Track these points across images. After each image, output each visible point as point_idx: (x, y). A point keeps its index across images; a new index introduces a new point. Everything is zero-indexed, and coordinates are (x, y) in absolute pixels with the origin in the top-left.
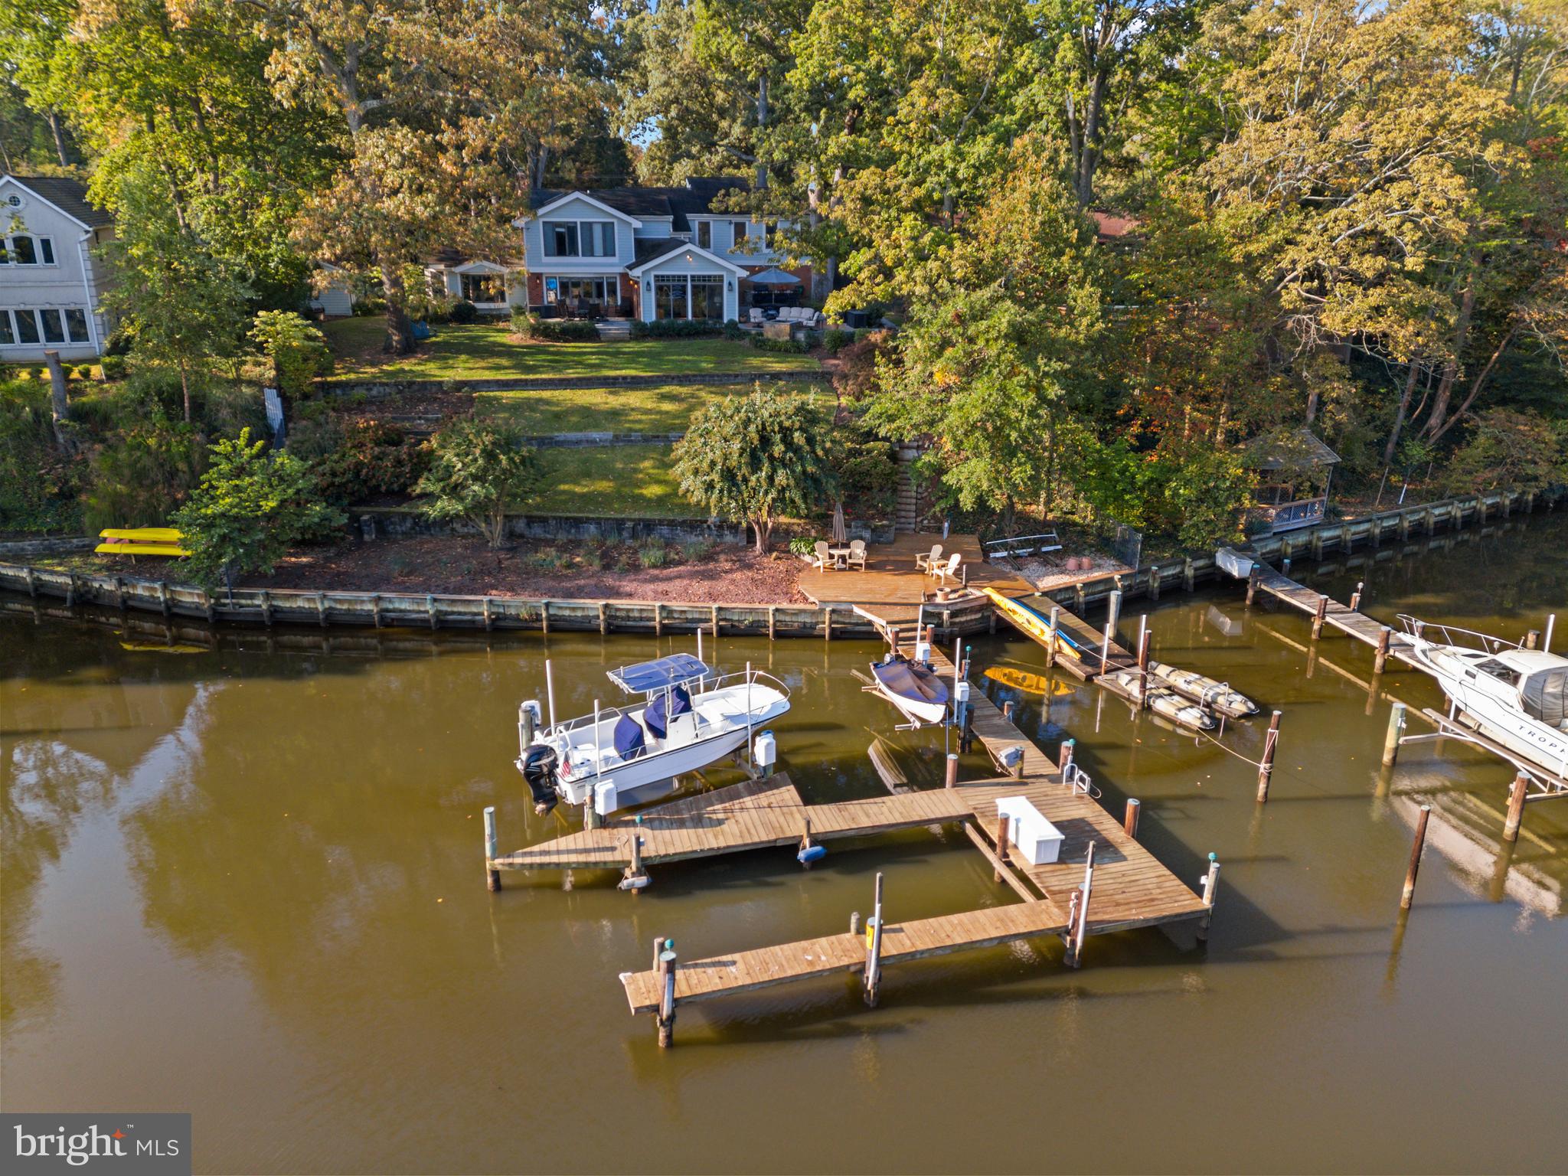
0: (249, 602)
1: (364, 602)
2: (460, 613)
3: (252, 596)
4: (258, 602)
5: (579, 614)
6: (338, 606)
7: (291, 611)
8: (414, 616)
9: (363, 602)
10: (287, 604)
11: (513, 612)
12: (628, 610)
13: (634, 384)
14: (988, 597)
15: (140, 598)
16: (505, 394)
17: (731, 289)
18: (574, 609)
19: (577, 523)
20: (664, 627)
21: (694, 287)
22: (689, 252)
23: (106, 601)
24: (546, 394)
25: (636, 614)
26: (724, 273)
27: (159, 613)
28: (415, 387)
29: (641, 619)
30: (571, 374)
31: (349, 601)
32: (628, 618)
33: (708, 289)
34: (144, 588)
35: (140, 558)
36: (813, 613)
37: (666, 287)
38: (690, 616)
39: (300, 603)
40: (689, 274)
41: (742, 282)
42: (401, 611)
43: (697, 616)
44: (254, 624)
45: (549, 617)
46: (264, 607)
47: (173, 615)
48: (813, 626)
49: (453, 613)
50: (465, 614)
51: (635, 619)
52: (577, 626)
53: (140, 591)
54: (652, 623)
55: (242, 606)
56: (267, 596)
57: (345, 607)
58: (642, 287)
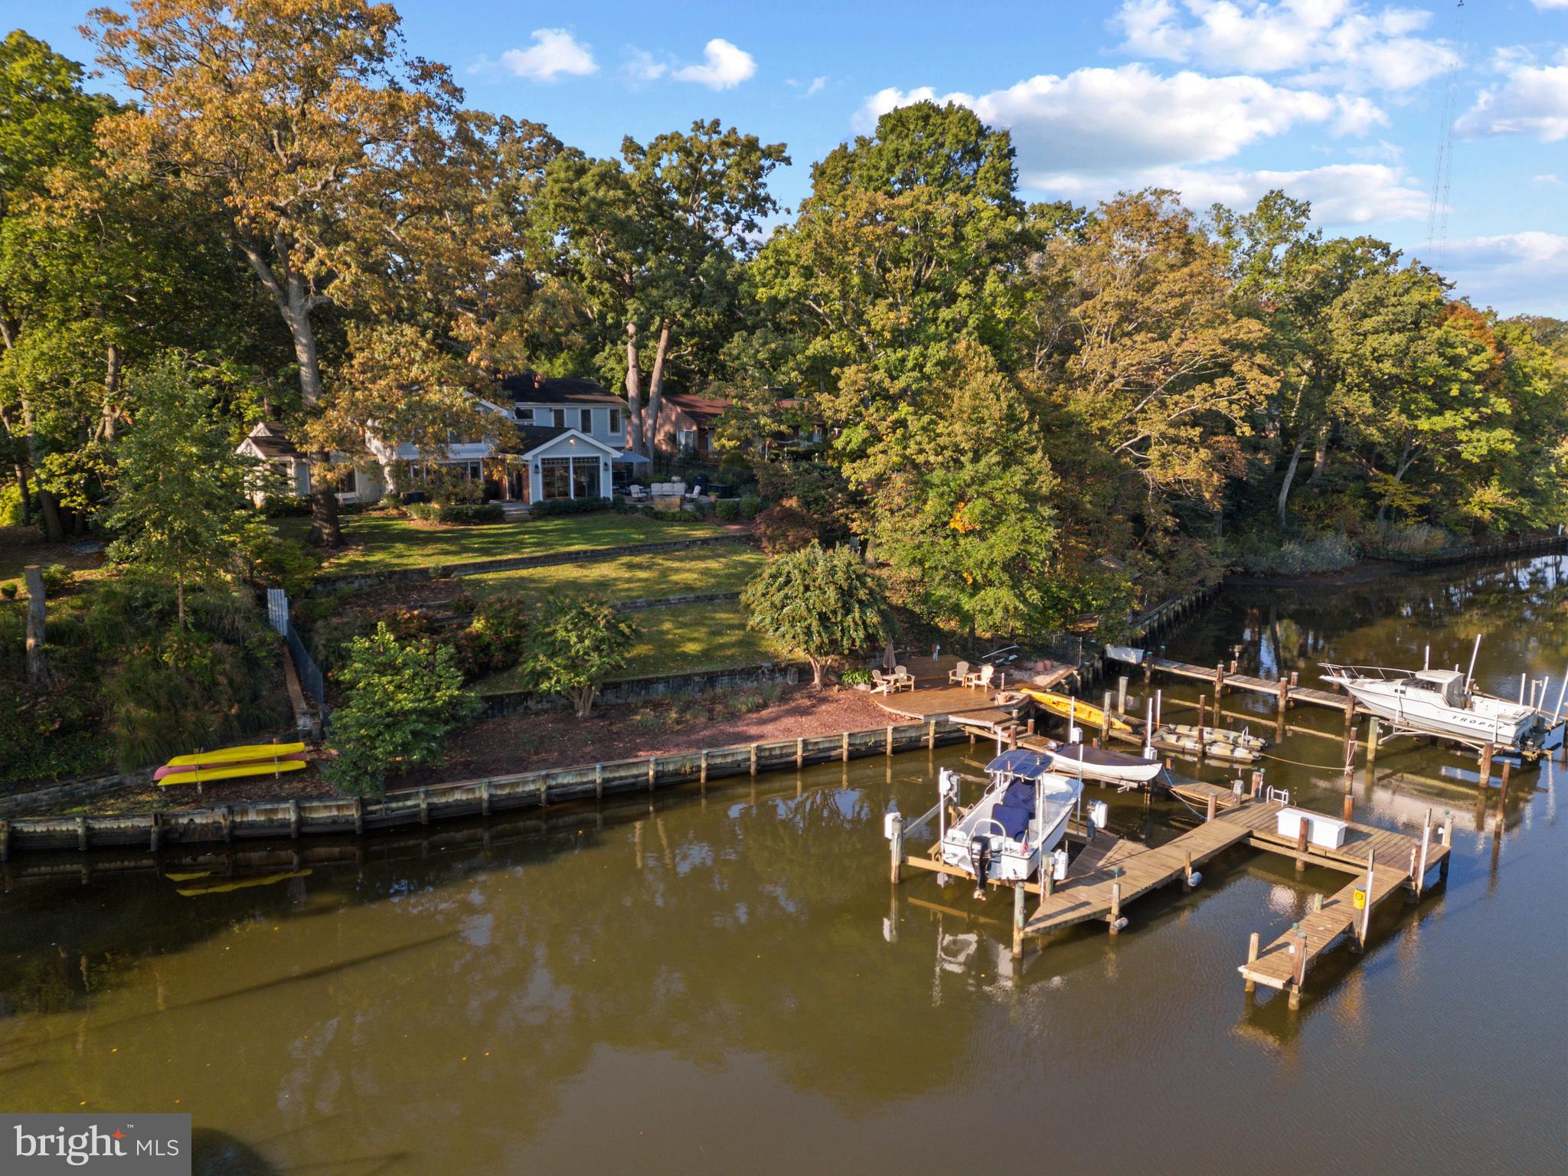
0: (400, 804)
1: (531, 783)
2: (621, 778)
3: (407, 797)
4: (418, 801)
5: (729, 759)
6: (499, 792)
7: (448, 805)
8: (579, 788)
9: (526, 783)
10: (443, 800)
11: (671, 767)
12: (771, 749)
13: (593, 557)
14: (1030, 696)
15: (252, 825)
16: (485, 576)
17: (606, 470)
18: (724, 756)
19: (647, 684)
20: (804, 759)
21: (575, 469)
22: (573, 436)
23: (196, 838)
24: (524, 573)
25: (778, 752)
26: (600, 455)
27: (286, 838)
28: (396, 577)
29: (781, 756)
30: (527, 553)
31: (512, 785)
32: (771, 757)
33: (588, 468)
34: (259, 812)
35: (208, 785)
36: (918, 727)
37: (551, 470)
38: (821, 746)
39: (459, 796)
40: (571, 456)
41: (616, 464)
42: (563, 786)
43: (827, 745)
44: (410, 826)
45: (709, 768)
46: (424, 806)
47: (304, 836)
48: (918, 739)
49: (615, 779)
50: (626, 777)
51: (776, 757)
52: (729, 771)
53: (252, 817)
54: (793, 758)
55: (393, 810)
56: (427, 794)
57: (506, 791)
58: (531, 469)
